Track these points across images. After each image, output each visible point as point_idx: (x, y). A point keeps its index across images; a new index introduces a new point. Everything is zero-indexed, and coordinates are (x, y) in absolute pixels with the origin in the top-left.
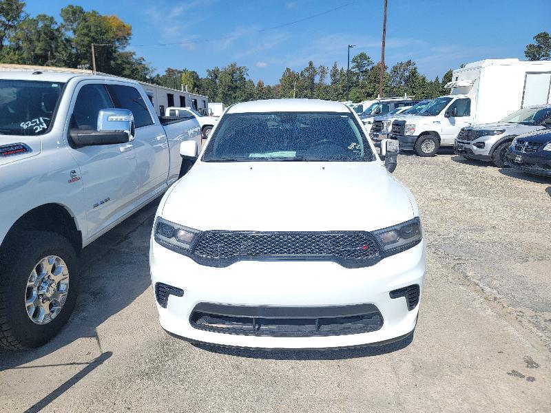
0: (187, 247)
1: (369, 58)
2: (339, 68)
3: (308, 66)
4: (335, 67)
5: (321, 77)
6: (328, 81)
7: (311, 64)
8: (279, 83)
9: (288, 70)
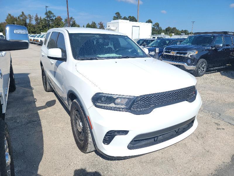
0: (123, 106)
1: (53, 14)
2: (39, 17)
3: (21, 14)
4: (37, 16)
5: (30, 20)
6: (34, 22)
7: (23, 13)
8: (5, 21)
9: (10, 15)
